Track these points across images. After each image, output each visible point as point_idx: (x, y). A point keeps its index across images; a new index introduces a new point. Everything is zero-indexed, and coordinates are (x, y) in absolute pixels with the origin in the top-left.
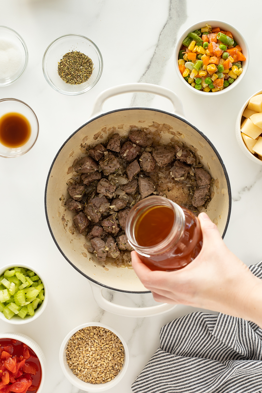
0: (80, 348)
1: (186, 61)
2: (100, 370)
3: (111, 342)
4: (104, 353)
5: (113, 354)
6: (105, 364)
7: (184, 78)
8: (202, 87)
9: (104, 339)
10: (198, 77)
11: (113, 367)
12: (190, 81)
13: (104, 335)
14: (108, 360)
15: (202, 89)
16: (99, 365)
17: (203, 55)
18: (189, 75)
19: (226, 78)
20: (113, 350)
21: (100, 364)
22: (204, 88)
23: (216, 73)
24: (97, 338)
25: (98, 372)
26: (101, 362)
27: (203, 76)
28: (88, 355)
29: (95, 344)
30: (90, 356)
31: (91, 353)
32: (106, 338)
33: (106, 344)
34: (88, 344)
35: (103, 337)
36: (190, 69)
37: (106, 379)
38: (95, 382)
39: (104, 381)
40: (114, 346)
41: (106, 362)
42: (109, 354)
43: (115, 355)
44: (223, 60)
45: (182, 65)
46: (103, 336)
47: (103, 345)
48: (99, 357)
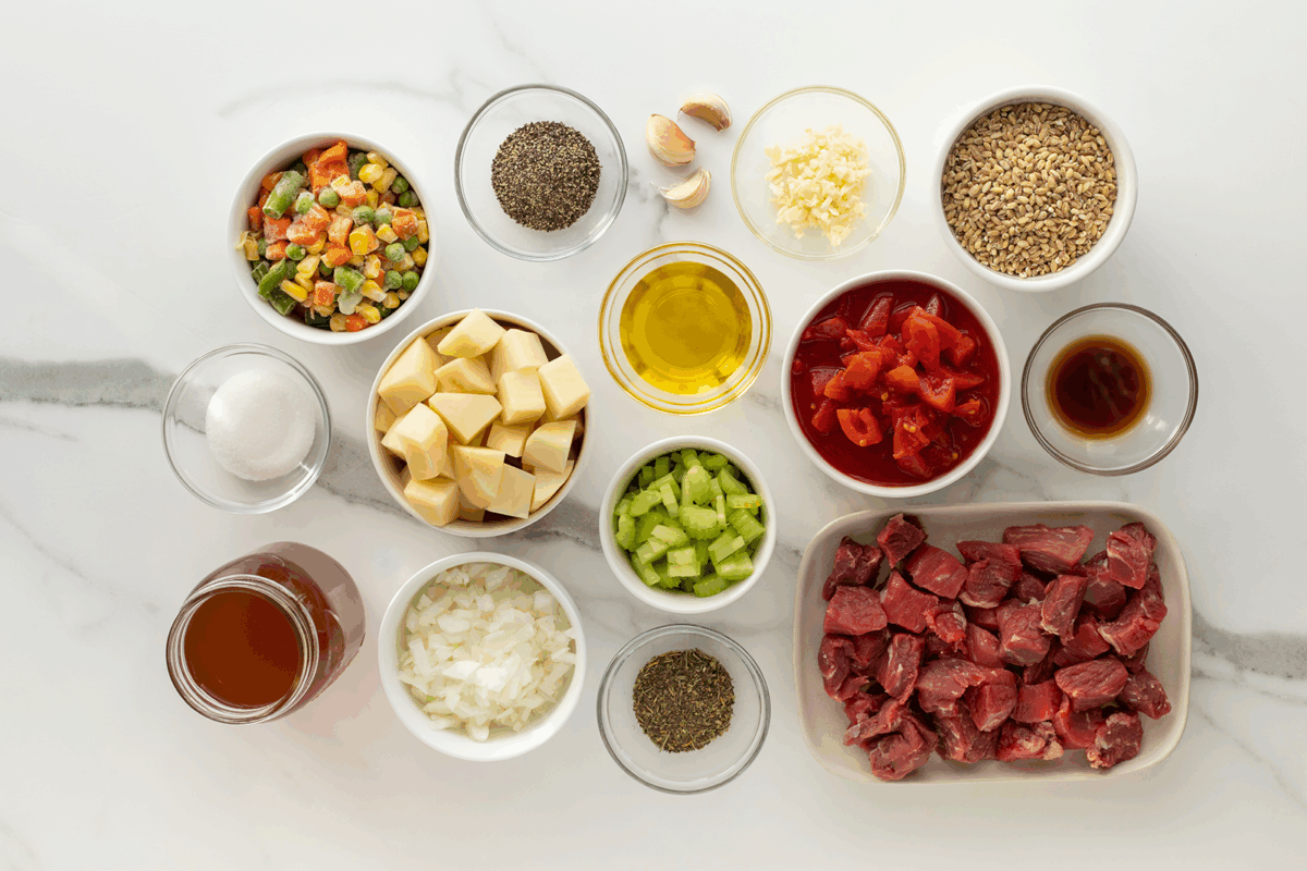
0: (1011, 234)
1: (337, 310)
2: (1070, 170)
3: (986, 144)
4: (1020, 161)
5: (1023, 136)
6: (1053, 156)
7: (383, 318)
8: (412, 269)
9: (979, 164)
10: (381, 281)
11: (1063, 133)
12: (392, 303)
13: (968, 166)
14: (1041, 150)
15: (416, 269)
16: (1056, 173)
17: (321, 262)
18: (375, 304)
19: (393, 198)
20: (1011, 137)
21: (1053, 171)
22: (416, 265)
23: (375, 229)
24: (976, 188)
25: (1078, 175)
26: (1047, 167)
27: (382, 267)
28: (1029, 207)
29: (996, 189)
30: (1032, 203)
31: (1023, 199)
32: (977, 161)
33: (995, 158)
34: (998, 211)
35: (975, 170)
36: (360, 299)
37: (1098, 153)
38: (1111, 185)
39: (1105, 158)
40: (999, 135)
41: (1047, 153)
42: (1021, 146)
43: (1026, 131)
44: (340, 206)
45: (347, 324)
46: (970, 170)
47: (996, 166)
48: (1033, 176)
